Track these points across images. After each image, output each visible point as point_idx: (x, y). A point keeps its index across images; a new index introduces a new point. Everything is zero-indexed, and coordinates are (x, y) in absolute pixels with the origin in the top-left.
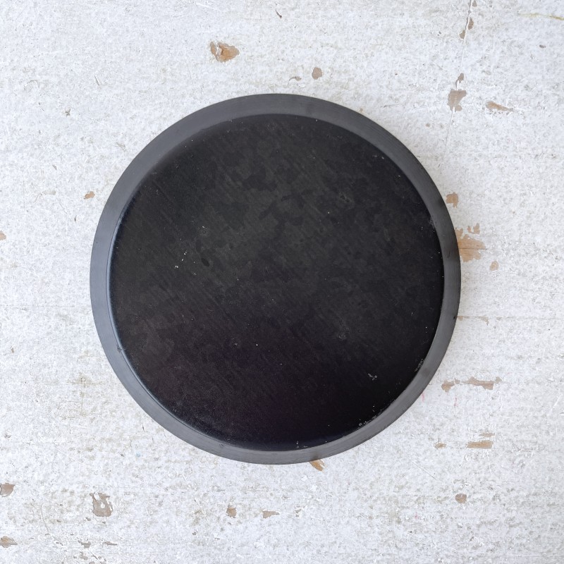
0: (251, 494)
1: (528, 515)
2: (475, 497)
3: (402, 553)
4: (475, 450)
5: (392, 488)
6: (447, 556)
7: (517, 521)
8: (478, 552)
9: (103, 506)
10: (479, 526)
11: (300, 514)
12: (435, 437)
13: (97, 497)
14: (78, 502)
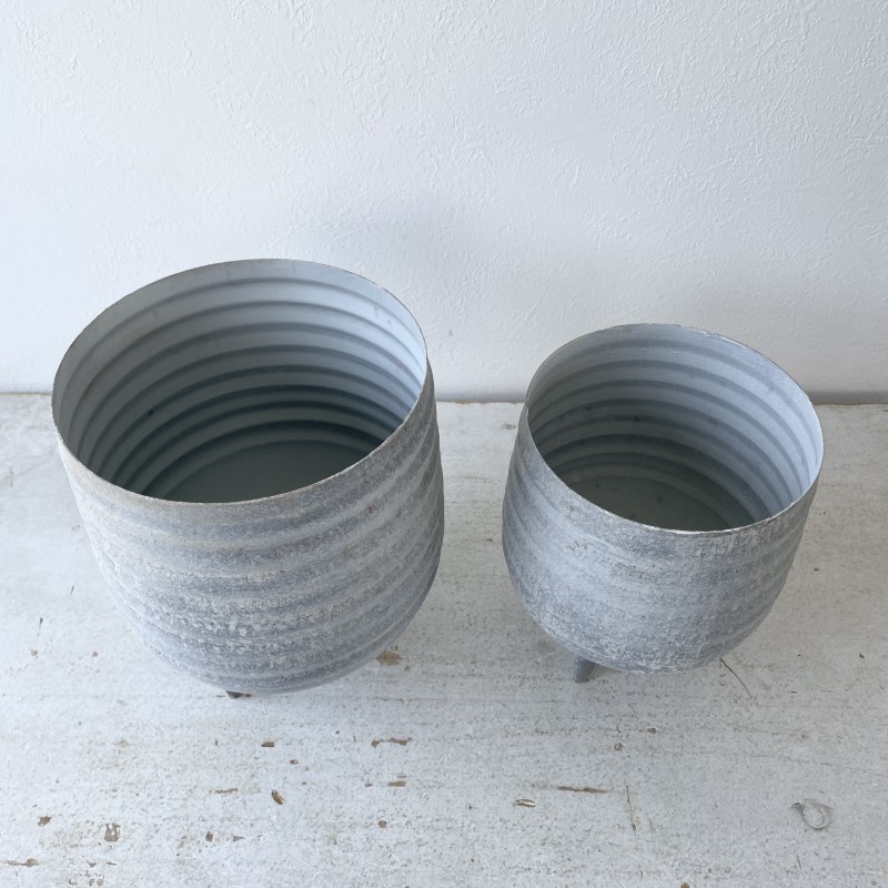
0: (227, 823)
1: (432, 837)
2: (394, 822)
3: (336, 869)
4: (393, 788)
5: (333, 816)
6: (371, 871)
7: (424, 841)
8: (395, 867)
9: (113, 833)
10: (395, 846)
11: (261, 838)
12: (366, 779)
13: (111, 827)
14: (95, 830)
